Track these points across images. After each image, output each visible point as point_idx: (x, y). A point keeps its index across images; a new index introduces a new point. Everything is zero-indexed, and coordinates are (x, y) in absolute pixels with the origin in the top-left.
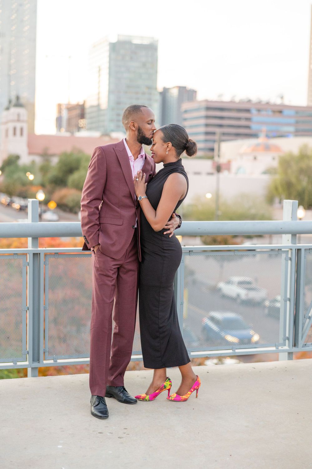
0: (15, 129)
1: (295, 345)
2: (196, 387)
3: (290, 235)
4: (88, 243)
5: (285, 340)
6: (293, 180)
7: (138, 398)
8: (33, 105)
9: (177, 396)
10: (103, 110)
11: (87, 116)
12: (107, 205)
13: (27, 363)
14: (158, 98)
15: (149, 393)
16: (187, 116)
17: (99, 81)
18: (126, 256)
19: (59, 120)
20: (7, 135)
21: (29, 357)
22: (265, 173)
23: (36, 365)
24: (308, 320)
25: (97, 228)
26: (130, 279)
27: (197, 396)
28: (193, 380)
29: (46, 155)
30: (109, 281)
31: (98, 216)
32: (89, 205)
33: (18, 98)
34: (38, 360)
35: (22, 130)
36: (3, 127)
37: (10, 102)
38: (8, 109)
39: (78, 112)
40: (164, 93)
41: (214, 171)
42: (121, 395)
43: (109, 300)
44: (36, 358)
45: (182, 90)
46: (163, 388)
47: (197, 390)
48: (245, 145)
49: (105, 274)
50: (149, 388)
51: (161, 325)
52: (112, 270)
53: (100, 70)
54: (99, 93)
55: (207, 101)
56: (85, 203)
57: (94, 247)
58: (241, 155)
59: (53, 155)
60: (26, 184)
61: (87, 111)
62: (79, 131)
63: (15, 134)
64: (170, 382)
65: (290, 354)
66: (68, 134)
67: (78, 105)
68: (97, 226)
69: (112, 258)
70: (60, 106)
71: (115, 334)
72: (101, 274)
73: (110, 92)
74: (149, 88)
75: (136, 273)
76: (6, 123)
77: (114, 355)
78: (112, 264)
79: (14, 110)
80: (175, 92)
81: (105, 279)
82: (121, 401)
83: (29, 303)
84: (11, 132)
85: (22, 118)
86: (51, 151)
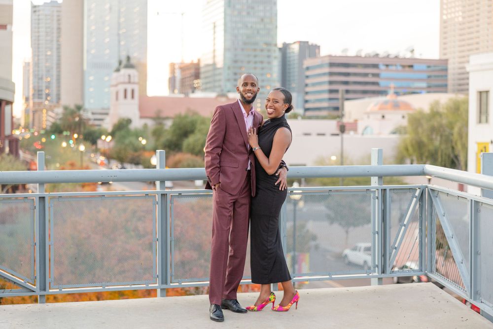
0: (125, 91)
1: (383, 272)
2: (295, 300)
3: (377, 178)
4: (211, 182)
5: (375, 268)
6: (425, 139)
7: (248, 309)
8: (144, 66)
9: (280, 307)
10: (219, 69)
11: (202, 76)
12: (226, 151)
13: (157, 285)
14: (278, 54)
15: (257, 305)
16: (308, 73)
17: (214, 39)
18: (240, 193)
19: (172, 81)
20: (117, 98)
21: (159, 280)
22: (394, 133)
23: (164, 286)
24: (394, 250)
25: (218, 170)
26: (244, 211)
27: (296, 308)
28: (293, 294)
29: (158, 118)
30: (227, 212)
31: (219, 161)
32: (212, 152)
33: (128, 58)
34: (166, 283)
35: (133, 91)
36: (114, 90)
37: (120, 63)
38: (118, 70)
39: (192, 71)
40: (285, 49)
41: (338, 132)
42: (235, 306)
43: (227, 227)
44: (164, 281)
45: (304, 45)
46: (268, 301)
47: (297, 302)
48: (372, 103)
49: (223, 206)
50: (258, 301)
51: (269, 248)
52: (230, 204)
53: (215, 27)
54: (214, 51)
55: (330, 56)
56: (209, 150)
57: (215, 185)
58: (368, 114)
59: (167, 118)
60: (137, 149)
61: (202, 70)
62: (193, 92)
63: (125, 97)
64: (275, 296)
65: (380, 279)
66: (182, 96)
67: (192, 64)
68: (218, 168)
69: (230, 194)
70: (173, 66)
71: (230, 256)
72: (220, 206)
73: (226, 50)
74: (267, 44)
75: (248, 206)
76: (116, 85)
77: (229, 274)
78: (229, 199)
79: (124, 71)
80: (296, 48)
81: (223, 210)
82: (234, 311)
83: (158, 236)
84: (121, 95)
85: (132, 80)
86: (163, 115)
